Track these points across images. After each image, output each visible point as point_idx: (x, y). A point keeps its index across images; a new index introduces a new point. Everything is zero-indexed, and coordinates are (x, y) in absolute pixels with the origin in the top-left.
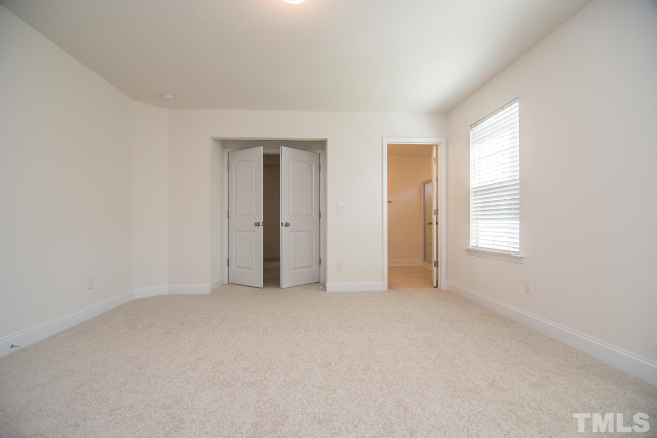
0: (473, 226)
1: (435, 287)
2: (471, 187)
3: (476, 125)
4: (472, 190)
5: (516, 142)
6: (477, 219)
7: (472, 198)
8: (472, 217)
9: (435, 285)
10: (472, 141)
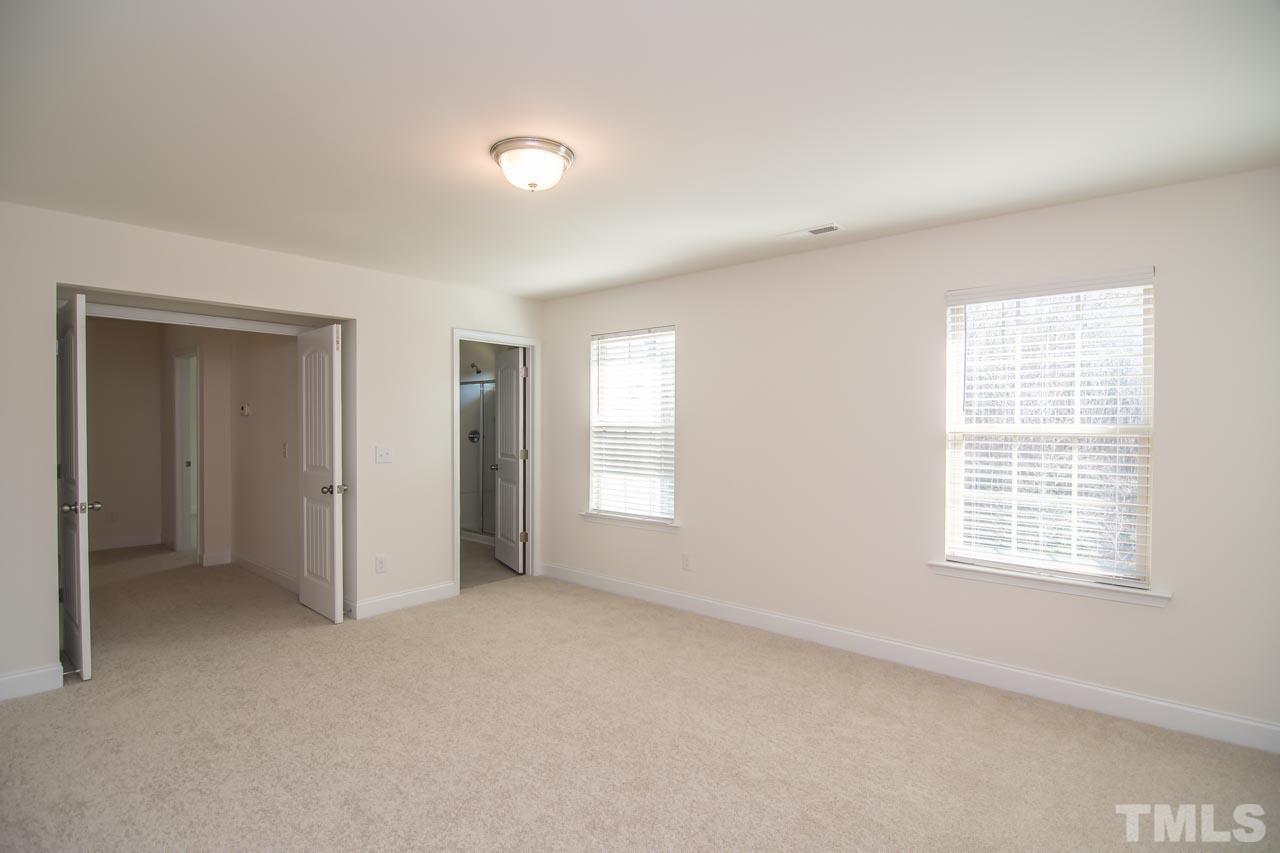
0: (594, 478)
1: (521, 574)
2: (592, 425)
3: (603, 338)
4: (593, 429)
5: (671, 379)
6: (598, 471)
7: (592, 440)
8: (593, 468)
9: (521, 571)
10: (594, 358)
